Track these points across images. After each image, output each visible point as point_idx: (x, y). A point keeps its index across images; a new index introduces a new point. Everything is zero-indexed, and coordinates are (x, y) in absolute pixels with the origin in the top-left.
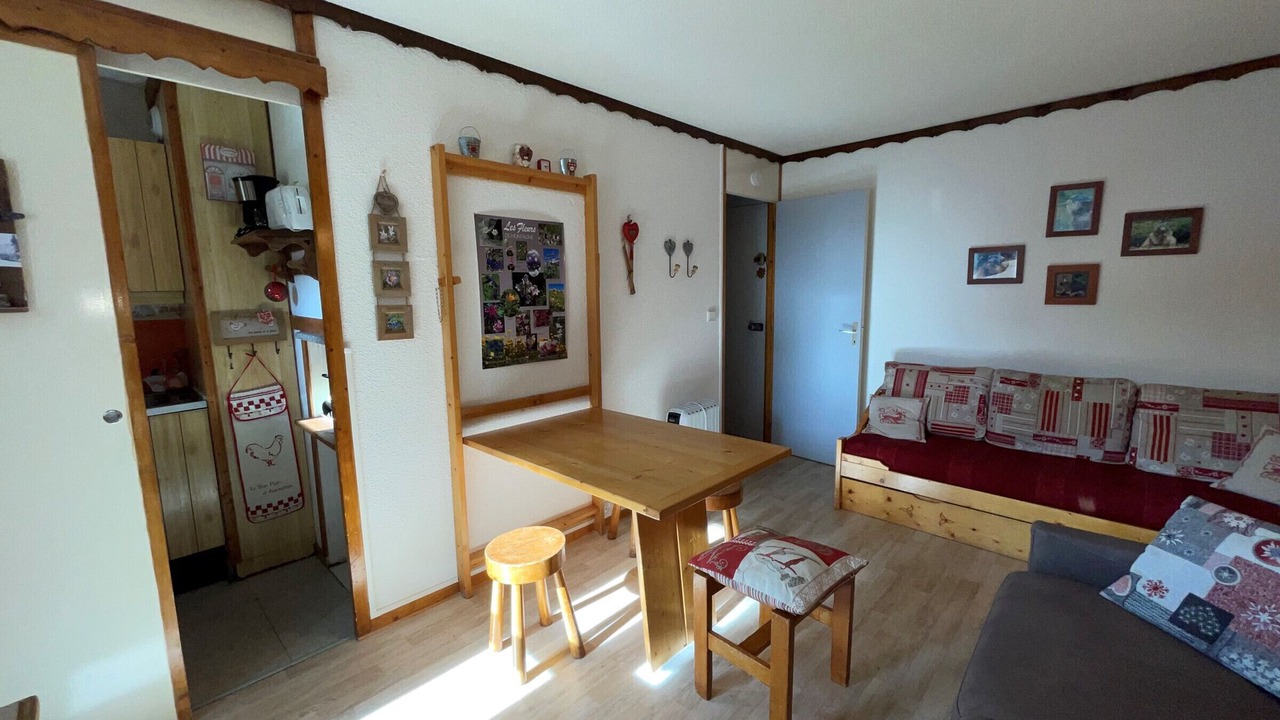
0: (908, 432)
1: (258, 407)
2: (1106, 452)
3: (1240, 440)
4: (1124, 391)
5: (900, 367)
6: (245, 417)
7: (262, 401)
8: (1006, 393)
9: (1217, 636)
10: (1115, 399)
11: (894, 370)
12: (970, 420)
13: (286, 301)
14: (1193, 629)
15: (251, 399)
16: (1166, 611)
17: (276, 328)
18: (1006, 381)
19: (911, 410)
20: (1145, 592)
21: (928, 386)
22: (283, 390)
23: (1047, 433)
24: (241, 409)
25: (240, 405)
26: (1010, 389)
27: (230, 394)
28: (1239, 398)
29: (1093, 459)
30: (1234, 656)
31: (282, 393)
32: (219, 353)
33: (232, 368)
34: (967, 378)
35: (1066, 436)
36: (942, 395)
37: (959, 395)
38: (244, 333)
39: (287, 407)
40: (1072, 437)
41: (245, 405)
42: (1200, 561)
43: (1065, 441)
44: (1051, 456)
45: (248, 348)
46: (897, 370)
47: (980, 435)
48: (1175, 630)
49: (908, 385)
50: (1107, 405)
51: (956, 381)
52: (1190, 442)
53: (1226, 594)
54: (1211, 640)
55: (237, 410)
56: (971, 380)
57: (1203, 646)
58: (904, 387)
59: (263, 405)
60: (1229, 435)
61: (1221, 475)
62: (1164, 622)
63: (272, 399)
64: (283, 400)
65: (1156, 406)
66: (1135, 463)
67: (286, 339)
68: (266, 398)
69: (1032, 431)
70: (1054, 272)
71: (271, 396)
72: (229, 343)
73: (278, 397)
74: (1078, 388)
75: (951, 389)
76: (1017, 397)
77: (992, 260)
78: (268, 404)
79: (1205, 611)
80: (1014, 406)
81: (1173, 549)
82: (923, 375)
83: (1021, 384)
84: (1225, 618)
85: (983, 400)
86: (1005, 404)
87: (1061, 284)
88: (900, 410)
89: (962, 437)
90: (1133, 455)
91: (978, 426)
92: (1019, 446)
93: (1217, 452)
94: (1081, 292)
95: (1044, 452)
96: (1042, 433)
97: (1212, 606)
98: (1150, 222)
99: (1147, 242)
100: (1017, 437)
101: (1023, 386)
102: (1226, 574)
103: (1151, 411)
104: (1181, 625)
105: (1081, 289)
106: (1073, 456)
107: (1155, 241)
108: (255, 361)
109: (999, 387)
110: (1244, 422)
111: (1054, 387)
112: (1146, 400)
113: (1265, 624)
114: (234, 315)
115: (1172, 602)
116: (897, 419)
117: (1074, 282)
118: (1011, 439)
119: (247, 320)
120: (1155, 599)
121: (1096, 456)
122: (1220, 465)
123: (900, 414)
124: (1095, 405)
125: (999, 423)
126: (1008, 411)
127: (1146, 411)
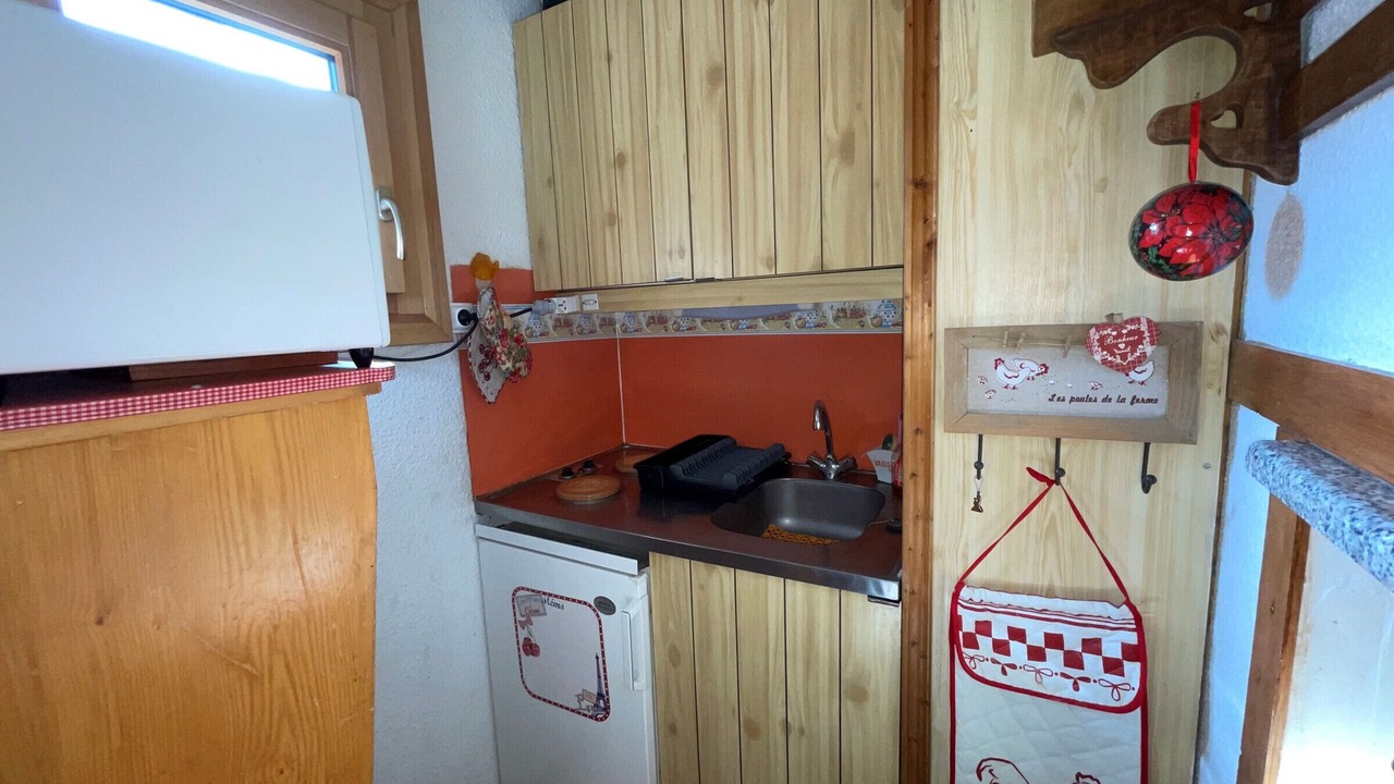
1: (1036, 654)
6: (992, 672)
7: (1054, 641)
13: (1228, 274)
15: (1018, 623)
17: (1158, 389)
22: (1139, 629)
24: (985, 643)
25: (984, 628)
27: (960, 585)
31: (1132, 638)
32: (950, 452)
33: (977, 508)
38: (1032, 400)
39: (1141, 701)
41: (1000, 633)
45: (1037, 451)
55: (971, 642)
59: (1055, 658)
63: (1092, 646)
64: (1132, 669)
67: (1189, 437)
68: (1073, 639)
71: (1091, 633)
72: (983, 425)
73: (1112, 649)
78: (1073, 660)
108: (1056, 498)
114: (1014, 337)
119: (1050, 354)
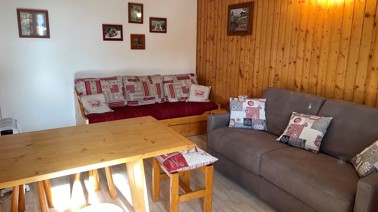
0: (104, 109)
2: (162, 99)
3: (187, 87)
4: (161, 78)
5: (86, 80)
8: (131, 85)
9: (251, 124)
10: (160, 82)
11: (84, 82)
12: (122, 98)
14: (247, 125)
16: (242, 124)
18: (130, 80)
19: (102, 99)
20: (237, 122)
21: (102, 87)
23: (147, 97)
26: (132, 83)
28: (182, 76)
29: (159, 102)
30: (255, 126)
34: (115, 81)
35: (152, 97)
36: (109, 90)
37: (115, 89)
40: (153, 96)
42: (242, 110)
43: (152, 98)
44: (149, 104)
46: (85, 82)
47: (126, 103)
48: (245, 127)
49: (93, 88)
50: (159, 83)
51: (112, 83)
52: (178, 91)
53: (248, 115)
54: (251, 125)
56: (117, 82)
57: (250, 127)
58: (92, 90)
60: (184, 87)
61: (186, 98)
62: (243, 126)
65: (168, 81)
66: (168, 100)
69: (143, 97)
70: (133, 36)
74: (150, 79)
75: (111, 87)
76: (135, 86)
77: (111, 30)
79: (248, 120)
80: (135, 89)
81: (236, 110)
82: (98, 83)
83: (134, 81)
84: (251, 120)
85: (123, 89)
86: (131, 89)
87: (135, 42)
88: (97, 100)
89: (120, 106)
90: (167, 98)
91: (125, 100)
92: (140, 104)
93: (184, 92)
94: (141, 45)
95: (147, 104)
96: (146, 97)
97: (248, 119)
98: (156, 21)
99: (155, 28)
100: (139, 100)
101: (135, 81)
102: (247, 111)
103: (168, 84)
104: (246, 125)
105: (141, 44)
106: (154, 103)
107: (158, 28)
109: (128, 83)
110: (186, 82)
111: (144, 80)
112: (166, 80)
113: (256, 118)
115: (242, 121)
116: (99, 104)
117: (139, 41)
118: (136, 102)
120: (239, 122)
121: (159, 101)
122: (185, 96)
123: (98, 102)
124: (156, 84)
125: (132, 97)
126: (134, 92)
127: (167, 84)
